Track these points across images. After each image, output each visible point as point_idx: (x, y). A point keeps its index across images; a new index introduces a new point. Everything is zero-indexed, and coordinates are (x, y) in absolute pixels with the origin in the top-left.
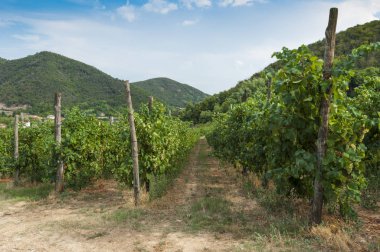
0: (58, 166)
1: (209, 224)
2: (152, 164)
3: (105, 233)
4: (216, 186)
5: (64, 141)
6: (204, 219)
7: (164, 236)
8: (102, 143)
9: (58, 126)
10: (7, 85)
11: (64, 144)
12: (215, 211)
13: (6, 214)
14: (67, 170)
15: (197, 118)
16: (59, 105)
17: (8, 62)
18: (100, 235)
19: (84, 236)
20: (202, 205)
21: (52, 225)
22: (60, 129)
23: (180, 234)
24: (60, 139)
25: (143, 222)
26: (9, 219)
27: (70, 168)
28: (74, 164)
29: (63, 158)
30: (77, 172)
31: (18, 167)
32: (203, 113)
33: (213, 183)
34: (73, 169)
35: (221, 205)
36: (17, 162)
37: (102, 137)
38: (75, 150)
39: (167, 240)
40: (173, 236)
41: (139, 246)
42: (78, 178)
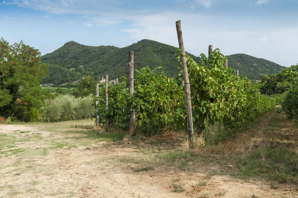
0: (131, 113)
1: (266, 172)
2: (208, 109)
3: (150, 168)
4: (286, 141)
5: (136, 92)
6: (261, 167)
7: (208, 178)
8: (171, 98)
9: (131, 79)
10: (119, 67)
11: (136, 96)
12: (277, 162)
13: (87, 149)
14: (139, 118)
15: (273, 88)
16: (133, 62)
17: (119, 49)
18: (146, 170)
19: (132, 169)
20: (262, 155)
21: (113, 159)
22: (132, 82)
23: (226, 178)
24: (133, 91)
25: (191, 163)
26: (88, 152)
27: (141, 116)
28: (145, 113)
29: (135, 107)
30: (148, 121)
31: (108, 117)
32: (279, 84)
33: (281, 139)
34: (144, 118)
35: (287, 156)
36: (107, 112)
37: (172, 93)
38: (145, 101)
39: (209, 182)
40: (217, 179)
41: (177, 184)
42: (148, 126)
